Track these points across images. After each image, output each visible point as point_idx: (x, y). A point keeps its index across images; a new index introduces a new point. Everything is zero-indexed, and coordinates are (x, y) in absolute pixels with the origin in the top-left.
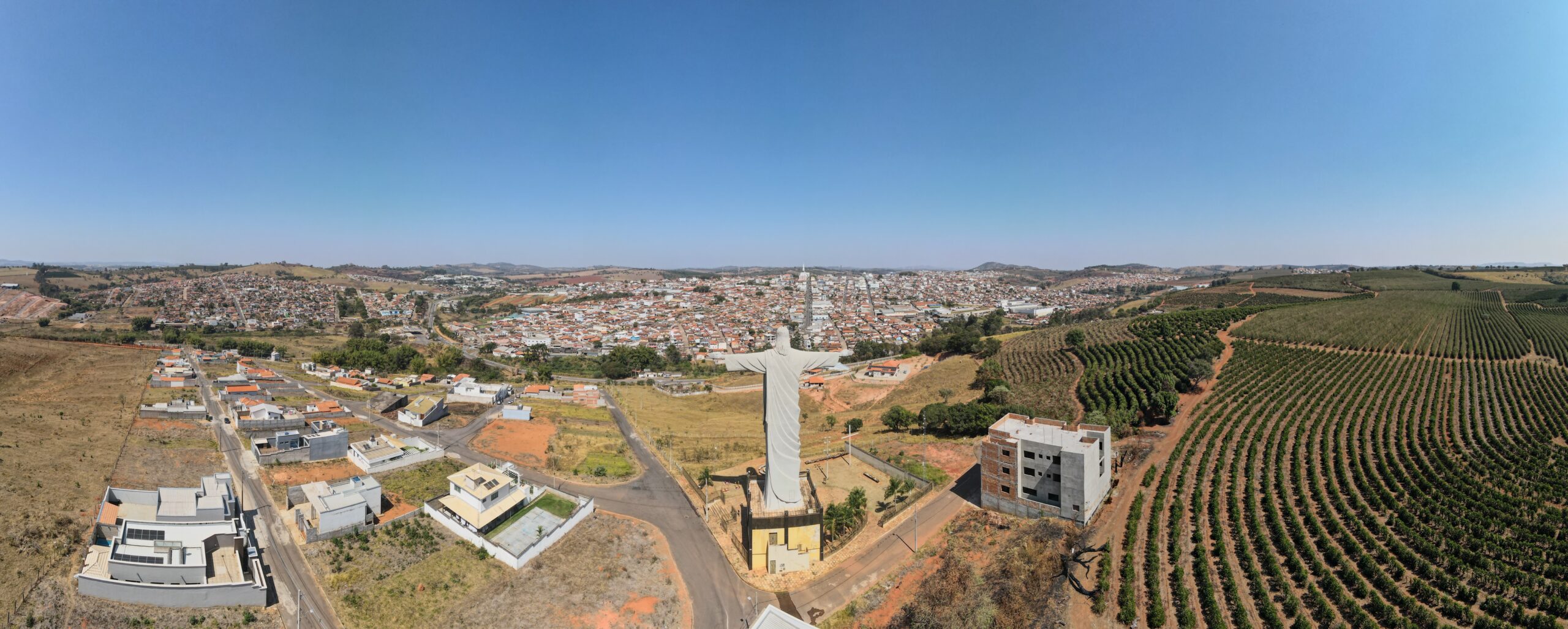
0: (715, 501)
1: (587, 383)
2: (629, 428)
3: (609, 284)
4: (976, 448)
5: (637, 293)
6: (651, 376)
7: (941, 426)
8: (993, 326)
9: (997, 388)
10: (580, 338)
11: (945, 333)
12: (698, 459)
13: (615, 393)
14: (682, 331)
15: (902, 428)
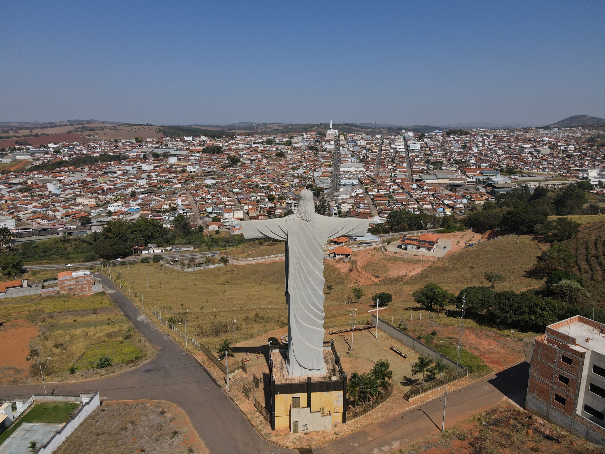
0: (236, 371)
1: (76, 269)
2: (137, 312)
3: (92, 144)
4: (527, 344)
5: (132, 155)
6: (158, 251)
7: (484, 312)
8: (570, 202)
9: (565, 282)
10: (58, 215)
11: (500, 207)
12: (217, 333)
13: (114, 275)
14: (191, 199)
15: (436, 307)
